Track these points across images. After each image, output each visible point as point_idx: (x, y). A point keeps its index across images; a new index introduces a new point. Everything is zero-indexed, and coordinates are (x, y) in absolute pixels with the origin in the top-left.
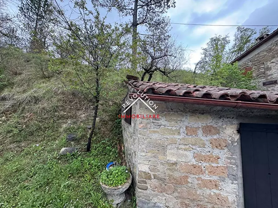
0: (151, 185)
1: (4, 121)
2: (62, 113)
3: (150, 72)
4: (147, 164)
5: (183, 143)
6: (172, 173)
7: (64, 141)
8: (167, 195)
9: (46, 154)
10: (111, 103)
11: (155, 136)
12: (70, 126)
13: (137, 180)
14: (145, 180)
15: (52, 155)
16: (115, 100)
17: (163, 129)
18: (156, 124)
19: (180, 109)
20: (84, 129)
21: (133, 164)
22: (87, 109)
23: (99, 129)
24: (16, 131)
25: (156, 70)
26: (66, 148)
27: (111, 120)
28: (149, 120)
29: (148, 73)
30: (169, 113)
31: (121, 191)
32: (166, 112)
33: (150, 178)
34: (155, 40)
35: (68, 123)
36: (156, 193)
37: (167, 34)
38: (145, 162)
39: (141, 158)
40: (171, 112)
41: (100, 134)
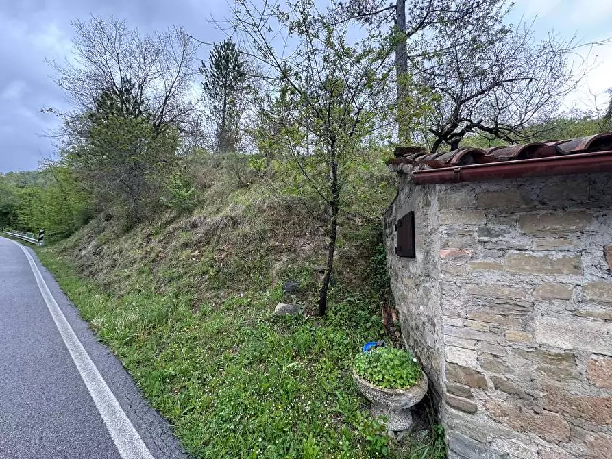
0: (488, 405)
1: (198, 258)
2: (272, 242)
3: (451, 138)
4: (472, 348)
5: (596, 298)
6: (558, 384)
7: (279, 291)
8: (546, 444)
9: (255, 312)
10: (358, 221)
11: (489, 278)
12: (287, 267)
13: (443, 385)
14: (467, 387)
15: (264, 314)
16: (367, 215)
17: (515, 259)
18: (491, 246)
19: (575, 197)
20: (312, 273)
21: (429, 348)
22: (314, 234)
23: (340, 273)
24: (212, 272)
25: (468, 128)
26: (285, 305)
27: (361, 256)
28: (469, 237)
29: (446, 140)
30: (534, 212)
31: (403, 403)
32: (522, 213)
33: (482, 385)
34: (459, 56)
35: (282, 262)
36: (504, 427)
37: (498, 26)
38: (464, 343)
39: (451, 331)
40: (539, 209)
41: (341, 283)
